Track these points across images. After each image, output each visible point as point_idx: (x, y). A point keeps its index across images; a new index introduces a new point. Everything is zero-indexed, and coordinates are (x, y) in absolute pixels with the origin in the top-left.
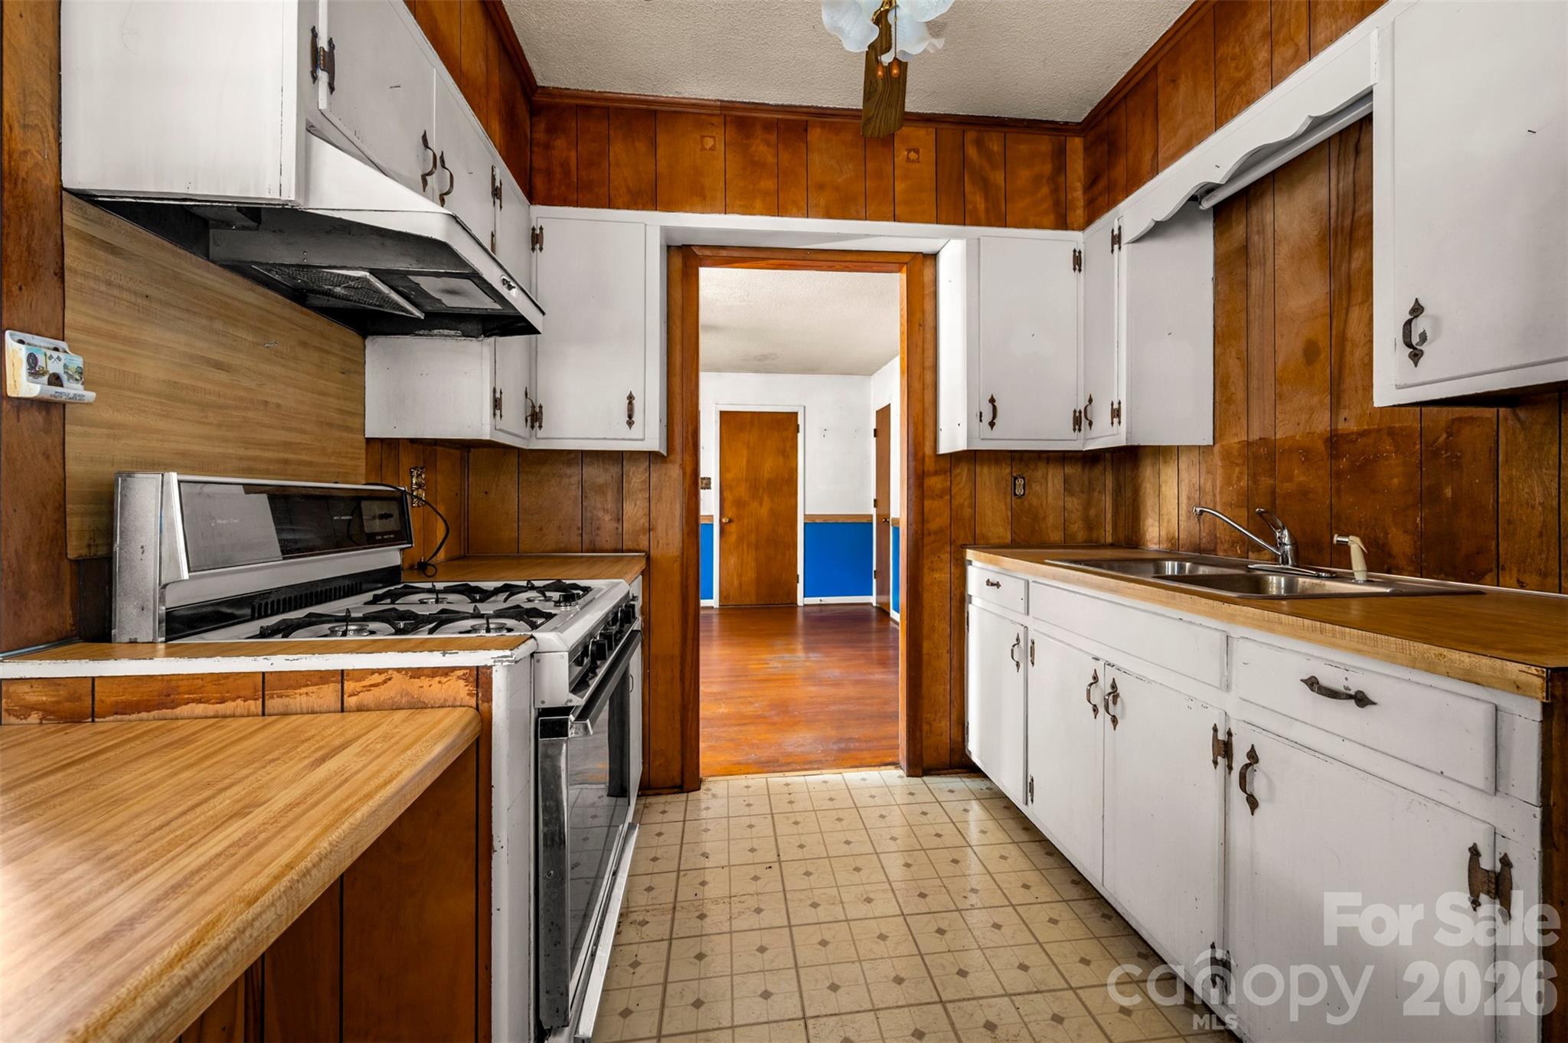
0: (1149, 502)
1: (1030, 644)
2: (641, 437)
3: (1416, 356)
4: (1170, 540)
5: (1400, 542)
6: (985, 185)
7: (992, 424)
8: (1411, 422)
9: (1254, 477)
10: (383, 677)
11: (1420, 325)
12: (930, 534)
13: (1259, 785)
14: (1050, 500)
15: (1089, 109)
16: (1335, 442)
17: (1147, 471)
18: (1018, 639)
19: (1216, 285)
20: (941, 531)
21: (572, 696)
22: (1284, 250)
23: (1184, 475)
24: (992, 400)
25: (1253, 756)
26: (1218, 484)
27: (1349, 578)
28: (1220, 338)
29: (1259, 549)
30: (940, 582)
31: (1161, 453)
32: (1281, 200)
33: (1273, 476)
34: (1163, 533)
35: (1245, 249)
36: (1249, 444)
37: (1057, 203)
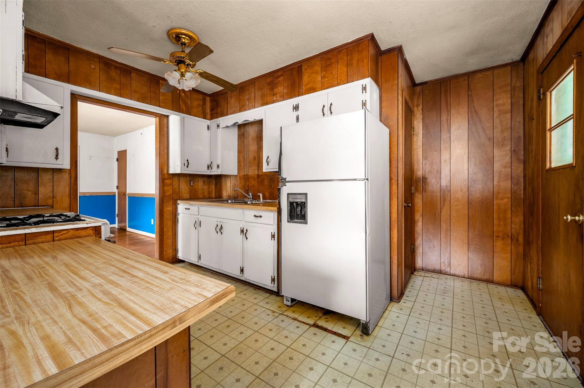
0: (224, 187)
1: (199, 222)
2: (62, 164)
3: (268, 164)
4: (229, 196)
5: (267, 194)
6: (185, 104)
7: (187, 167)
8: (268, 174)
9: (245, 182)
10: (67, 231)
11: (268, 160)
12: (166, 196)
13: (248, 235)
14: (200, 187)
15: (212, 93)
16: (258, 176)
17: (223, 180)
18: (196, 222)
19: (238, 140)
20: (170, 195)
21: (111, 234)
22: (250, 137)
23: (231, 181)
24: (187, 161)
25: (247, 230)
26: (239, 183)
27: (260, 201)
28: (239, 152)
29: (247, 197)
30: (169, 210)
31: (226, 176)
32: (250, 127)
33: (249, 182)
34: (227, 194)
35: (243, 134)
36: (244, 175)
37: (203, 112)
